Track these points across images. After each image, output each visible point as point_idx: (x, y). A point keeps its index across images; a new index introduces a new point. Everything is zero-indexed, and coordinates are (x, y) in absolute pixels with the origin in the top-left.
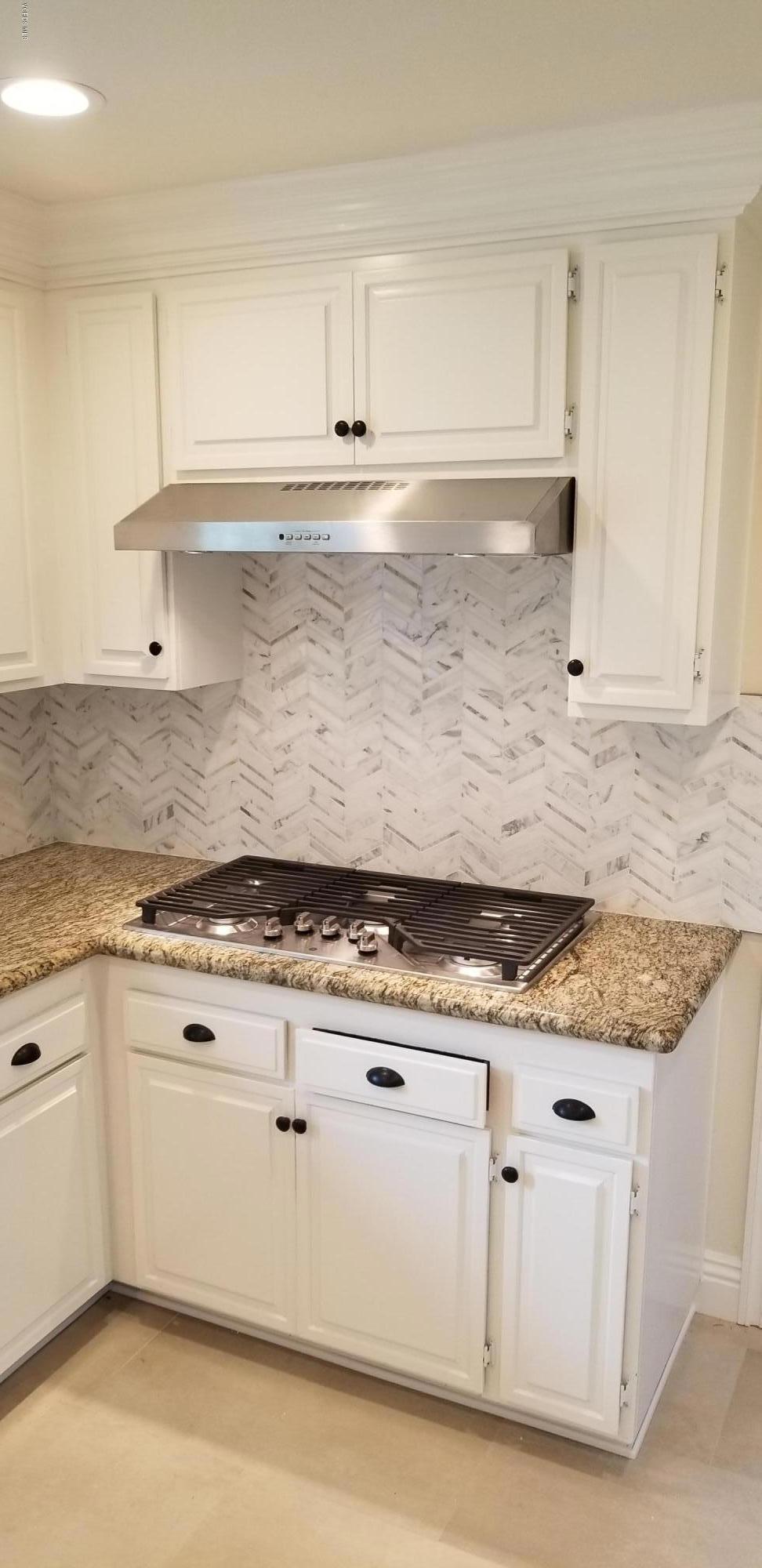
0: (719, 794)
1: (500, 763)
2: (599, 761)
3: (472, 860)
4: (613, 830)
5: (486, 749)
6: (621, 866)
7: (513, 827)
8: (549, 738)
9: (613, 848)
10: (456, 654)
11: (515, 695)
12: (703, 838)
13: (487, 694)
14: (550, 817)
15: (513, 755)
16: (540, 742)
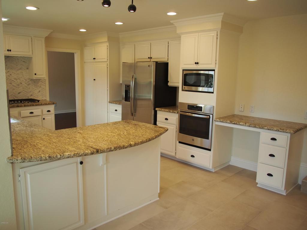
0: (40, 87)
1: (17, 86)
2: (28, 85)
3: (14, 97)
4: (30, 92)
5: (15, 85)
6: (32, 95)
7: (19, 93)
8: (23, 83)
9: (31, 93)
10: (11, 75)
11: (18, 79)
12: (39, 91)
13: (15, 79)
14: (23, 91)
15: (18, 85)
16: (21, 84)
